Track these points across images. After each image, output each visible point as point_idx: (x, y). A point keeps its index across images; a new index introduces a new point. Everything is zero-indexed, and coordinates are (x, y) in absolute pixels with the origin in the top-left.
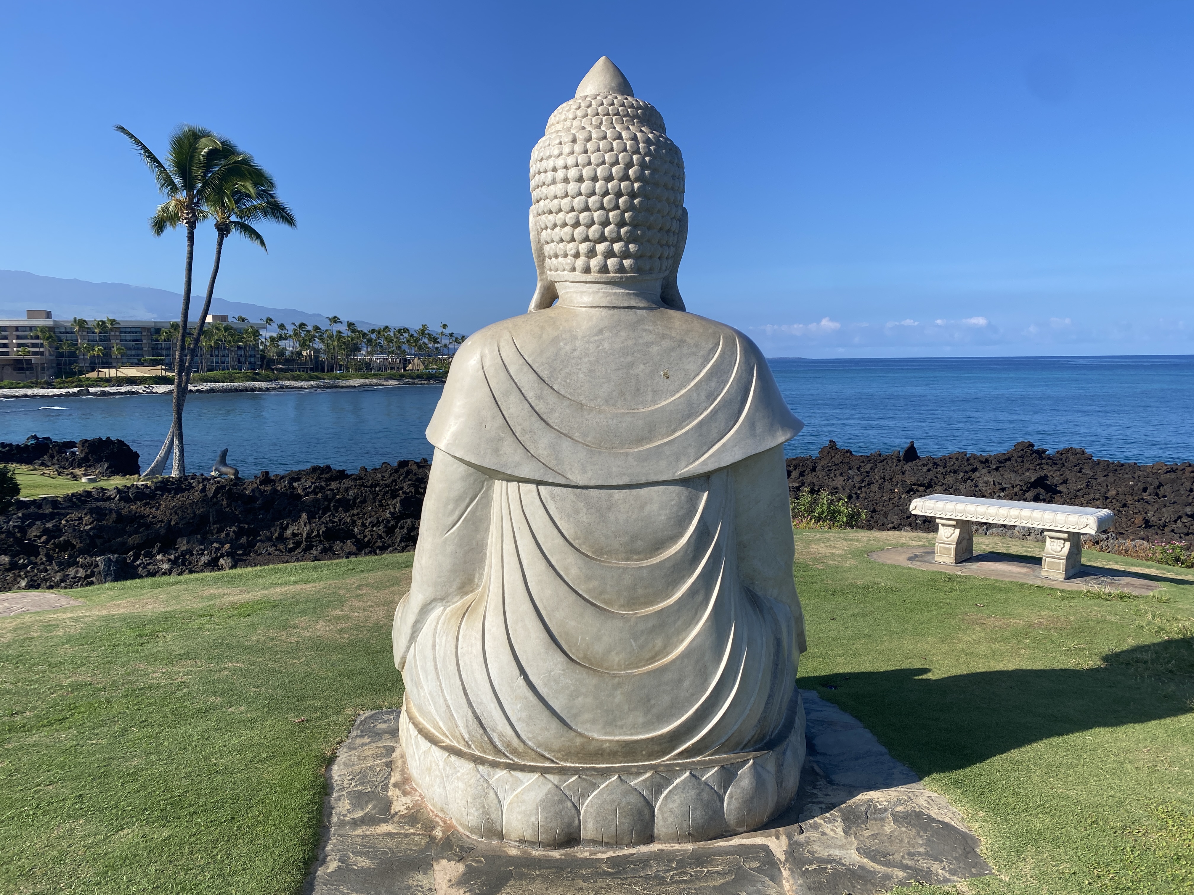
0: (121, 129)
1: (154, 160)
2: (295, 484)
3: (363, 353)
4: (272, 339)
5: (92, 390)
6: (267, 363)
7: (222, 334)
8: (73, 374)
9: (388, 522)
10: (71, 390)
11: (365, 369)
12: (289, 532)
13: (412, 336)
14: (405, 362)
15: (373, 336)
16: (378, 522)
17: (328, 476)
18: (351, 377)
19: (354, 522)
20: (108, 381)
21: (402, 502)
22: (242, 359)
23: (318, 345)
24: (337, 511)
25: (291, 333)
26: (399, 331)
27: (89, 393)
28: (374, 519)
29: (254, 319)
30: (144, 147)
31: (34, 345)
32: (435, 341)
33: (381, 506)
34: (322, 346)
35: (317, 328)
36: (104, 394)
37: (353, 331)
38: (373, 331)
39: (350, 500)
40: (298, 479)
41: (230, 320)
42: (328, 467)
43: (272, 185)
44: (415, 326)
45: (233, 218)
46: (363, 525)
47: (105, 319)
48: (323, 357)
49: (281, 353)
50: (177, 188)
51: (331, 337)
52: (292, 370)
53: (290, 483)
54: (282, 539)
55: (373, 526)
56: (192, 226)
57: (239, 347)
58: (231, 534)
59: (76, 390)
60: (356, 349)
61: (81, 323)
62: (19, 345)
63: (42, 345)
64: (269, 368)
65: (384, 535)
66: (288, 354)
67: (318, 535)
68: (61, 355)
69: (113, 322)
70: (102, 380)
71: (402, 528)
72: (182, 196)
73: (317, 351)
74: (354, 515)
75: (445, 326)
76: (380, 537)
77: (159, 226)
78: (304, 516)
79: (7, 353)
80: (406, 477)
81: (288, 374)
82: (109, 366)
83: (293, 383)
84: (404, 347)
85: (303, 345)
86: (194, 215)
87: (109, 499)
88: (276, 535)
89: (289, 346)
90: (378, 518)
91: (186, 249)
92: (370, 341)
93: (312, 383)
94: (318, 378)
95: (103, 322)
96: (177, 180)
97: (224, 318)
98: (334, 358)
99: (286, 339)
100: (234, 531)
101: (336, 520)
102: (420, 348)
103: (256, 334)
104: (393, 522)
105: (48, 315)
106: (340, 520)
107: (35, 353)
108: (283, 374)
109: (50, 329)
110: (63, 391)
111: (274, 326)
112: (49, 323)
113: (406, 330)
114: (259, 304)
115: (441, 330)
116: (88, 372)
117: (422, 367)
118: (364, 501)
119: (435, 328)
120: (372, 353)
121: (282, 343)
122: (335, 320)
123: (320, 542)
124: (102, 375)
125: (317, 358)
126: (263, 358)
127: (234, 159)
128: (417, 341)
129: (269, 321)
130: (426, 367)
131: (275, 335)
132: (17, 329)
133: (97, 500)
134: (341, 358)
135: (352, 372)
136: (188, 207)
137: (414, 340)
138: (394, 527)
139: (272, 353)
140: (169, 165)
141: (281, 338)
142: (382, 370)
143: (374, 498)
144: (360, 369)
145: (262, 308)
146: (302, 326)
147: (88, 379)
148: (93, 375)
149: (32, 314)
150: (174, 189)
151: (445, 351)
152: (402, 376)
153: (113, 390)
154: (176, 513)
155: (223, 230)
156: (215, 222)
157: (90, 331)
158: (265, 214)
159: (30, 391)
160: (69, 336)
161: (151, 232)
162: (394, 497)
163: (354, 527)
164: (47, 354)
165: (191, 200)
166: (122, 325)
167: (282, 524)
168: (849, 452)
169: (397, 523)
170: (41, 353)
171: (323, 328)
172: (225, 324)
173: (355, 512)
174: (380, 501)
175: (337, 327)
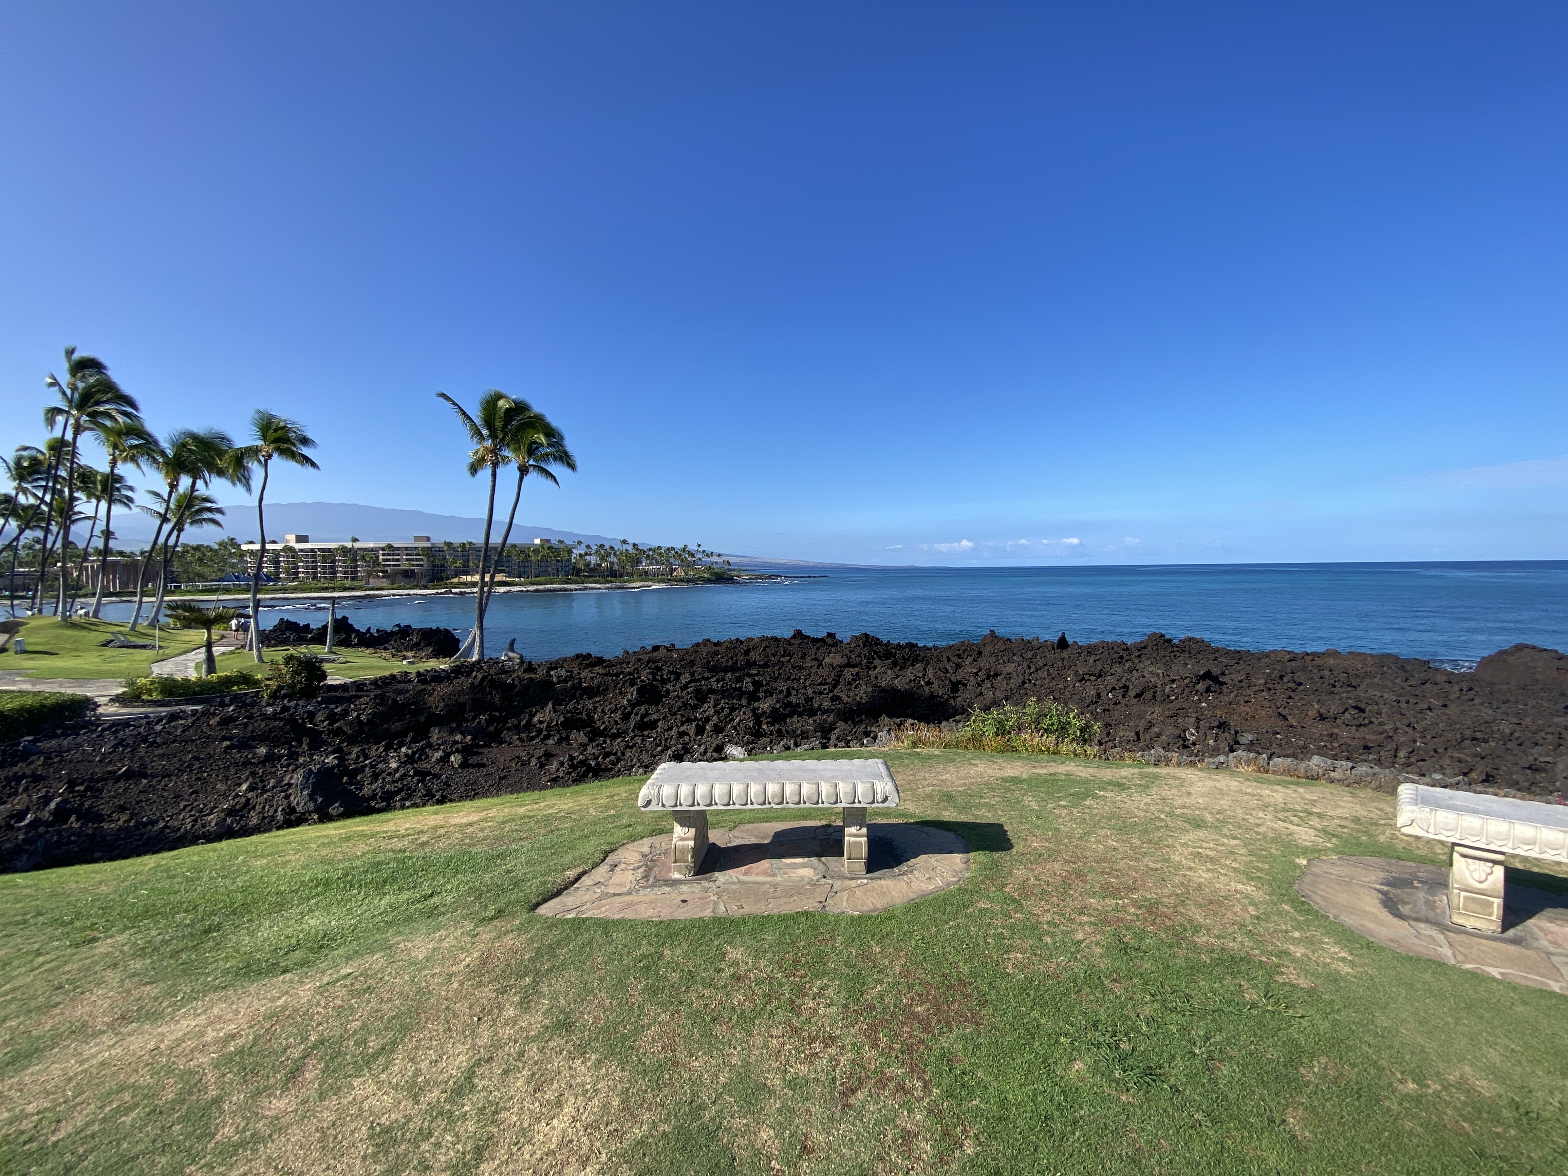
0: (443, 395)
1: (468, 418)
2: (552, 673)
3: (643, 565)
4: (581, 555)
5: (454, 590)
6: (577, 572)
7: (546, 552)
8: (442, 579)
9: (625, 708)
10: (439, 591)
11: (645, 575)
12: (536, 719)
13: (677, 553)
14: (672, 571)
15: (651, 553)
16: (616, 709)
17: (587, 662)
18: (634, 581)
19: (595, 708)
20: (465, 584)
21: (638, 690)
22: (560, 569)
23: (613, 559)
24: (582, 699)
25: (594, 551)
26: (668, 549)
27: (451, 593)
28: (613, 706)
29: (568, 542)
30: (459, 408)
31: (417, 560)
32: (693, 556)
33: (621, 693)
34: (616, 560)
35: (612, 548)
36: (462, 593)
37: (637, 549)
38: (650, 550)
39: (594, 688)
40: (556, 668)
41: (552, 542)
42: (589, 655)
43: (562, 438)
44: (679, 546)
45: (531, 462)
46: (603, 711)
47: (465, 542)
48: (616, 567)
49: (588, 565)
50: (484, 438)
51: (621, 553)
52: (594, 576)
53: (548, 672)
54: (529, 726)
55: (611, 713)
56: (495, 465)
57: (558, 561)
58: (483, 721)
59: (443, 591)
60: (639, 562)
61: (449, 544)
62: (407, 560)
63: (422, 560)
64: (578, 575)
65: (619, 722)
66: (592, 565)
67: (557, 725)
68: (435, 566)
69: (470, 543)
70: (461, 583)
71: (636, 714)
72: (489, 443)
73: (612, 563)
74: (596, 702)
75: (699, 546)
76: (616, 723)
77: (474, 469)
78: (550, 705)
79: (399, 565)
80: (647, 665)
81: (591, 579)
82: (467, 573)
83: (594, 585)
84: (671, 560)
85: (603, 559)
86: (497, 458)
87: (410, 681)
88: (524, 722)
89: (593, 560)
90: (616, 705)
91: (490, 484)
92: (648, 556)
93: (608, 585)
94: (611, 582)
95: (464, 544)
96: (485, 432)
97: (548, 541)
98: (623, 568)
99: (591, 555)
100: (485, 720)
101: (580, 707)
102: (682, 560)
103: (570, 552)
104: (629, 709)
105: (428, 539)
106: (583, 707)
107: (417, 565)
108: (587, 579)
109: (428, 548)
110: (434, 591)
111: (583, 546)
112: (428, 545)
113: (673, 549)
114: (575, 532)
115: (696, 548)
116: (452, 578)
117: (683, 574)
118: (607, 689)
119: (692, 547)
120: (651, 564)
121: (587, 558)
122: (624, 542)
123: (558, 731)
124: (461, 580)
125: (612, 568)
126: (574, 568)
127: (527, 414)
128: (680, 556)
129: (580, 543)
130: (686, 574)
131: (582, 552)
132: (406, 549)
133: (399, 682)
134: (628, 568)
135: (635, 577)
136: (492, 452)
137: (678, 555)
138: (630, 713)
139: (581, 565)
140: (478, 421)
141: (586, 554)
142: (656, 577)
143: (616, 687)
144: (641, 576)
145: (577, 535)
146: (602, 546)
147: (452, 583)
148: (456, 580)
149: (417, 539)
150: (482, 438)
151: (699, 562)
152: (669, 580)
153: (468, 590)
154: (443, 700)
155: (523, 471)
156: (517, 465)
157: (455, 549)
158: (555, 459)
159: (412, 592)
160: (441, 554)
161: (468, 474)
162: (632, 685)
163: (595, 713)
164: (425, 566)
165: (495, 446)
166: (477, 546)
167: (531, 711)
168: (1008, 640)
169: (633, 710)
170: (422, 565)
171: (616, 548)
172: (548, 545)
173: (597, 699)
174: (620, 689)
175: (626, 547)
